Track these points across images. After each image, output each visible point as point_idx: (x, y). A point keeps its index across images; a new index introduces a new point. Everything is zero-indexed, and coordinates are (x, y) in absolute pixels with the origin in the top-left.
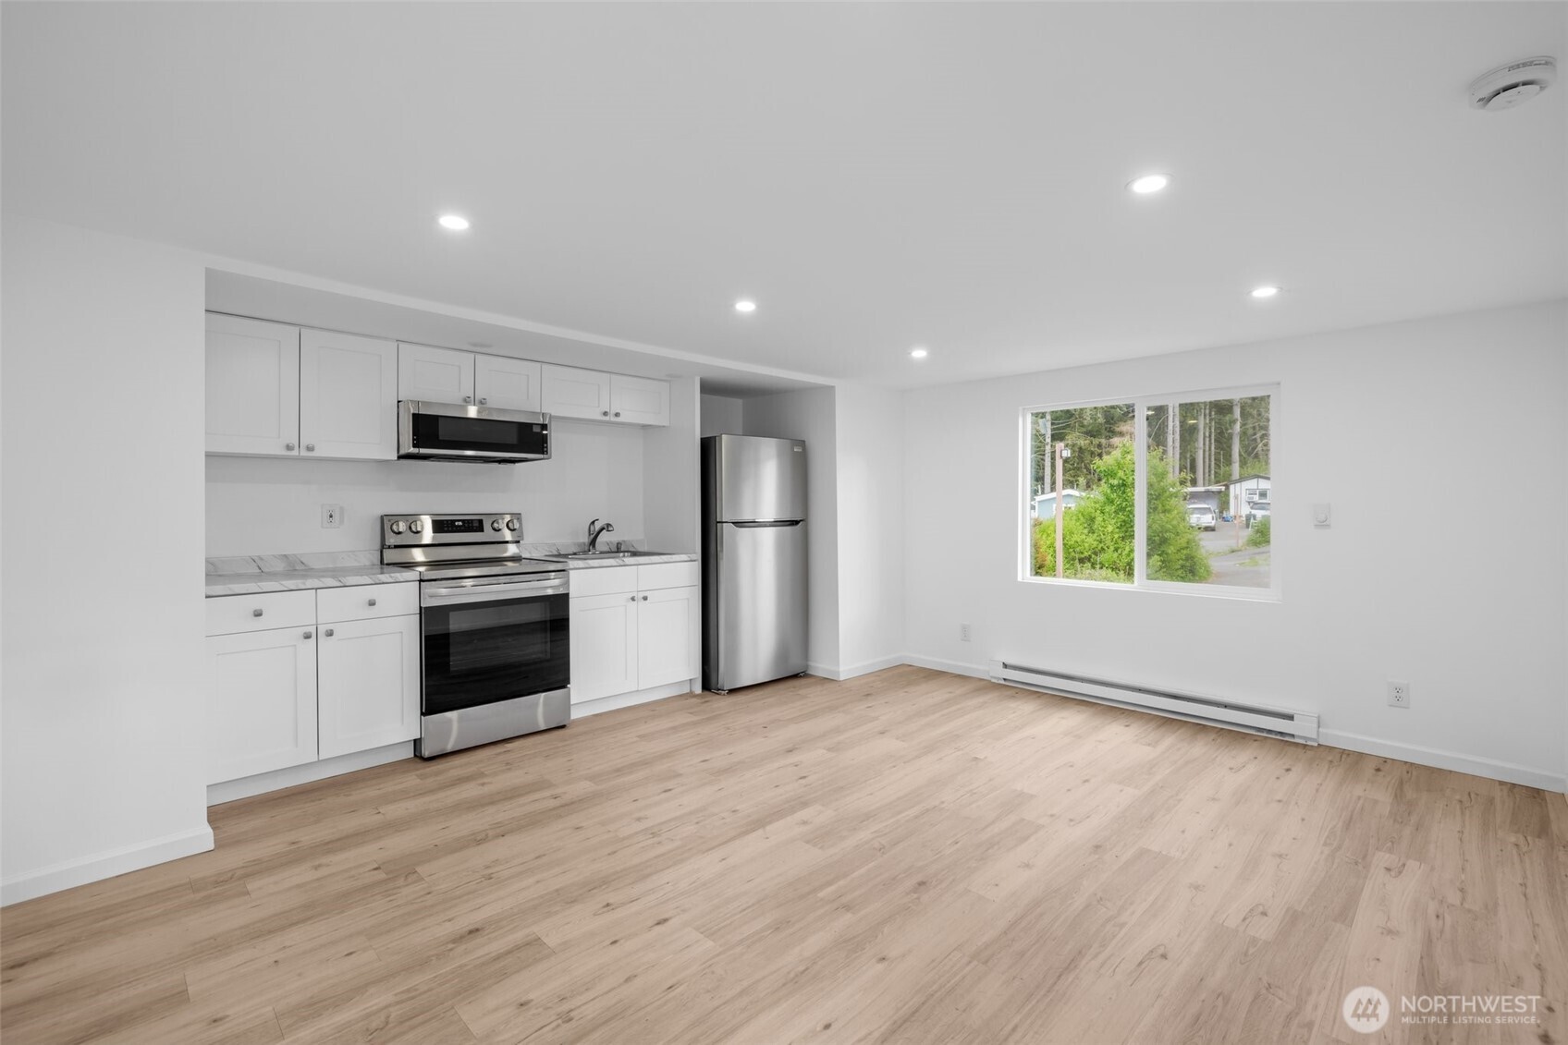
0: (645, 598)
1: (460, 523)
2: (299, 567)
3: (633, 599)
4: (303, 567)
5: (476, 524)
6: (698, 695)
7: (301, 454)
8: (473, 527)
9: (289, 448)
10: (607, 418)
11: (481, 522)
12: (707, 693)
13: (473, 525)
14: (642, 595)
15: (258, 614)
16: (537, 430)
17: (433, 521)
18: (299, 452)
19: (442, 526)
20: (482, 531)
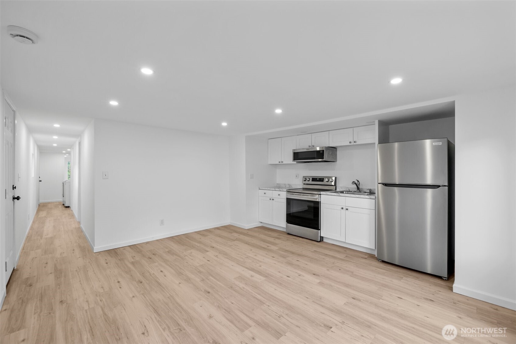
0: (347, 209)
1: (318, 179)
3: (342, 208)
5: (322, 180)
10: (352, 144)
11: (323, 179)
13: (321, 180)
15: (265, 193)
16: (321, 152)
17: (312, 178)
18: (281, 163)
19: (314, 179)
20: (323, 181)
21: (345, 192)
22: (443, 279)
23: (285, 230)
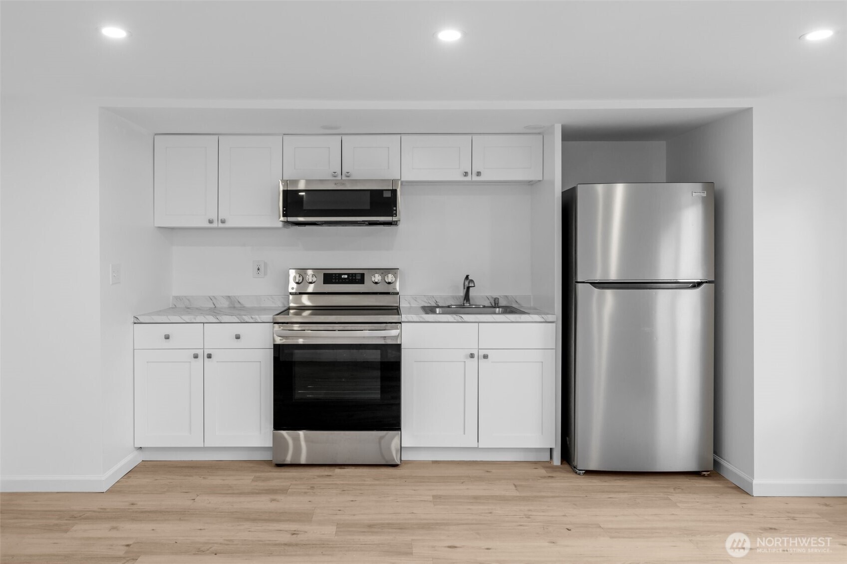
0: (486, 357)
1: (346, 276)
2: (237, 305)
3: (472, 356)
4: (239, 306)
5: (359, 277)
6: (557, 467)
7: (219, 226)
8: (355, 279)
9: (211, 222)
10: (468, 178)
11: (363, 275)
12: (567, 466)
13: (356, 278)
14: (482, 353)
15: (167, 337)
16: (387, 195)
17: (324, 274)
18: (215, 225)
19: (330, 278)
20: (363, 283)
21: (438, 310)
22: (704, 476)
23: (268, 456)
